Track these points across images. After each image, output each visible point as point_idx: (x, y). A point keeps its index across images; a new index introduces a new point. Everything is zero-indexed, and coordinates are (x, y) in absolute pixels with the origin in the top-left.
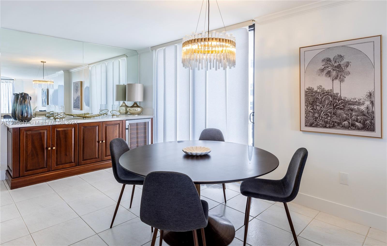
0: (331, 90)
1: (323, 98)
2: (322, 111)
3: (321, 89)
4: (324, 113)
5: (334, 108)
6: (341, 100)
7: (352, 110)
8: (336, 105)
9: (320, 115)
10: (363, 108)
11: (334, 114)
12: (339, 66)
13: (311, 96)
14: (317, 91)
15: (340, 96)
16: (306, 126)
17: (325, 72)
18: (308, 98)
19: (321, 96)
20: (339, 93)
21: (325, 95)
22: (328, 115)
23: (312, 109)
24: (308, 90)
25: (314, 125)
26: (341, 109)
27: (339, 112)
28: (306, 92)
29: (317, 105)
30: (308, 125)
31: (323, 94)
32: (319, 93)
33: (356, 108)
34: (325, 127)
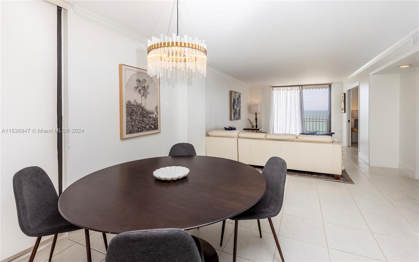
0: (141, 104)
1: (137, 109)
2: (136, 120)
3: (136, 102)
4: (137, 121)
5: (142, 117)
6: (146, 111)
7: (150, 117)
8: (144, 115)
9: (135, 123)
10: (154, 116)
11: (142, 121)
12: (144, 87)
13: (130, 108)
14: (133, 104)
15: (145, 108)
16: (127, 134)
17: (138, 90)
18: (128, 110)
19: (136, 108)
20: (145, 106)
21: (138, 108)
22: (140, 122)
23: (130, 119)
24: (128, 103)
25: (132, 132)
26: (146, 117)
27: (145, 119)
28: (127, 104)
29: (134, 116)
30: (128, 132)
31: (137, 106)
32: (135, 105)
33: (151, 116)
34: (138, 132)
